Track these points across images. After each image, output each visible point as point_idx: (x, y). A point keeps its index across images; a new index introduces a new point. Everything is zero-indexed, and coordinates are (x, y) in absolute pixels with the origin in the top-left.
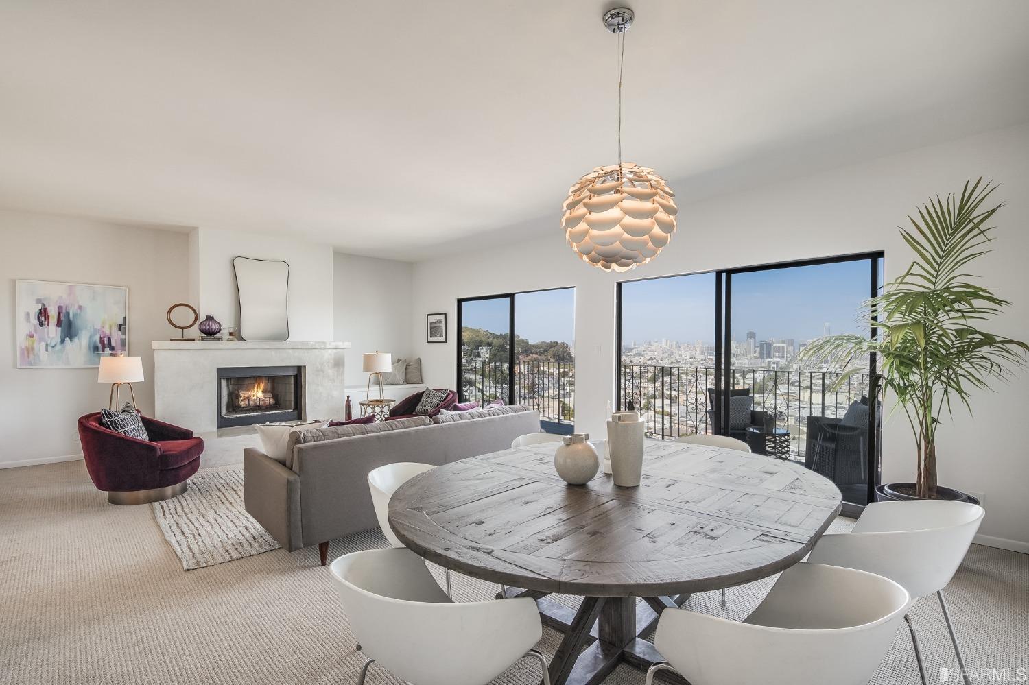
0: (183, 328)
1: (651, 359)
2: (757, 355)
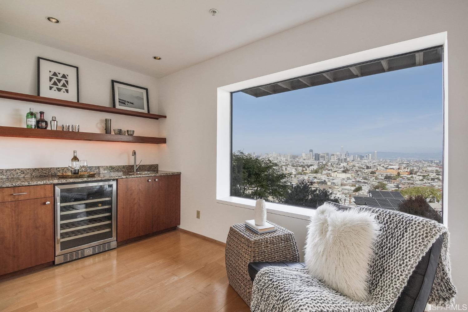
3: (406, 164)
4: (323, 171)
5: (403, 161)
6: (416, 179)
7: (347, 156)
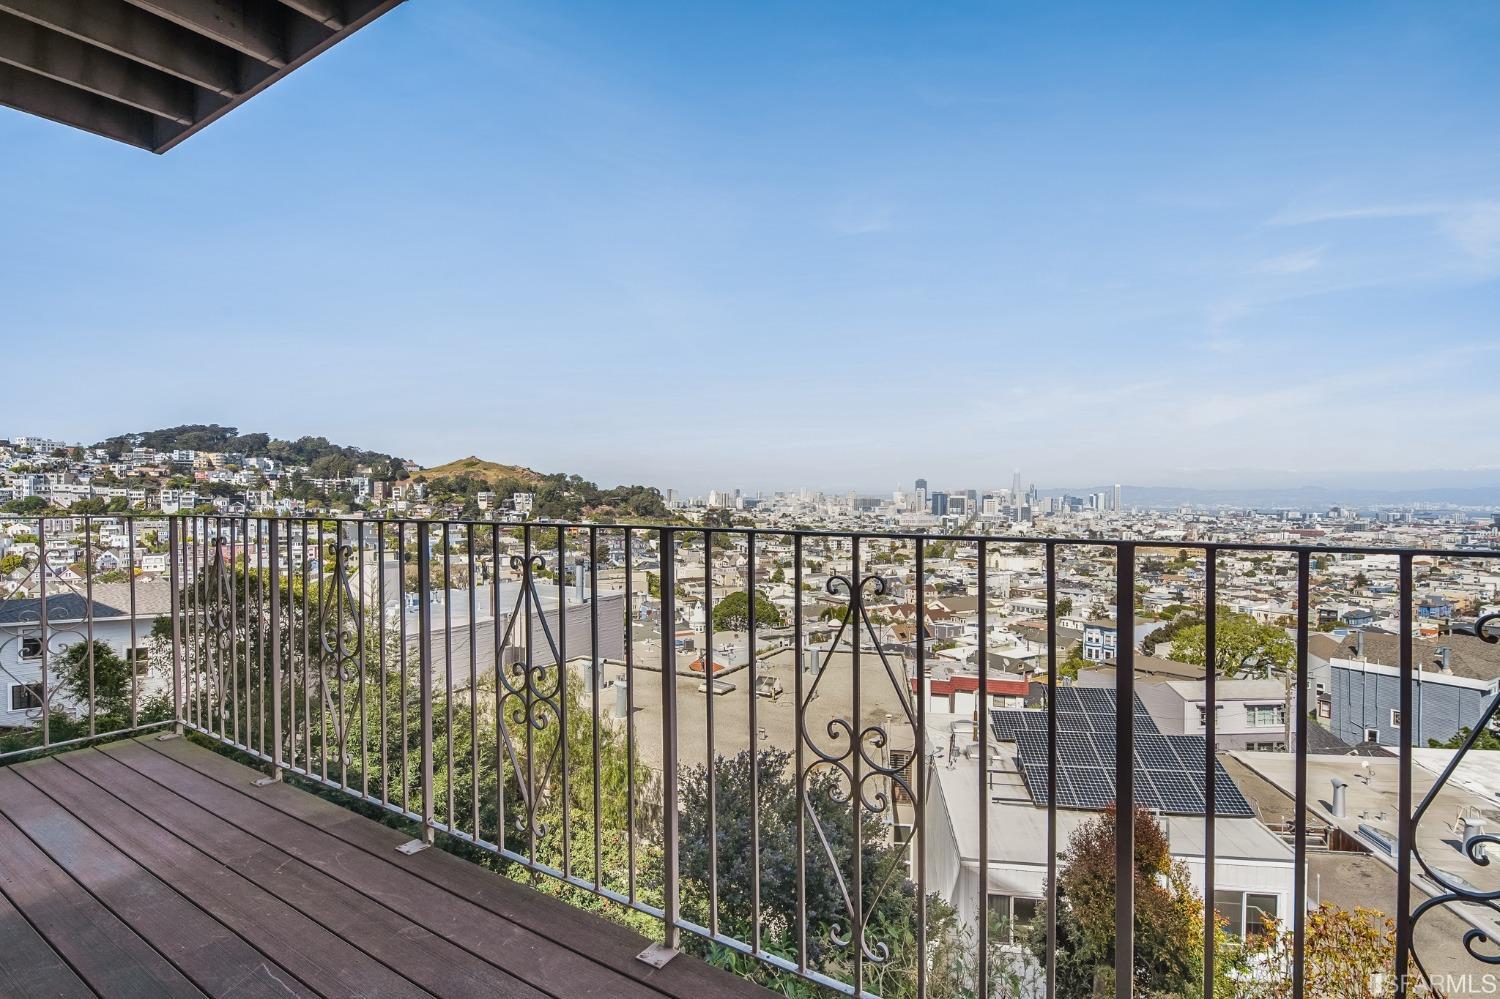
1: (784, 515)
2: (930, 511)
3: (1204, 522)
4: (958, 550)
5: (1199, 513)
6: (1233, 572)
7: (1031, 499)
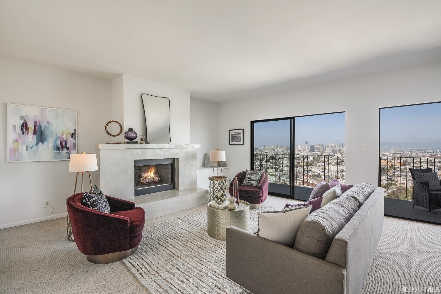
0: (114, 136)
1: (266, 152)
2: (309, 150)
4: (318, 163)
5: (397, 151)
7: (341, 147)
